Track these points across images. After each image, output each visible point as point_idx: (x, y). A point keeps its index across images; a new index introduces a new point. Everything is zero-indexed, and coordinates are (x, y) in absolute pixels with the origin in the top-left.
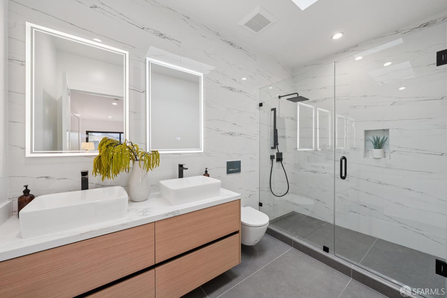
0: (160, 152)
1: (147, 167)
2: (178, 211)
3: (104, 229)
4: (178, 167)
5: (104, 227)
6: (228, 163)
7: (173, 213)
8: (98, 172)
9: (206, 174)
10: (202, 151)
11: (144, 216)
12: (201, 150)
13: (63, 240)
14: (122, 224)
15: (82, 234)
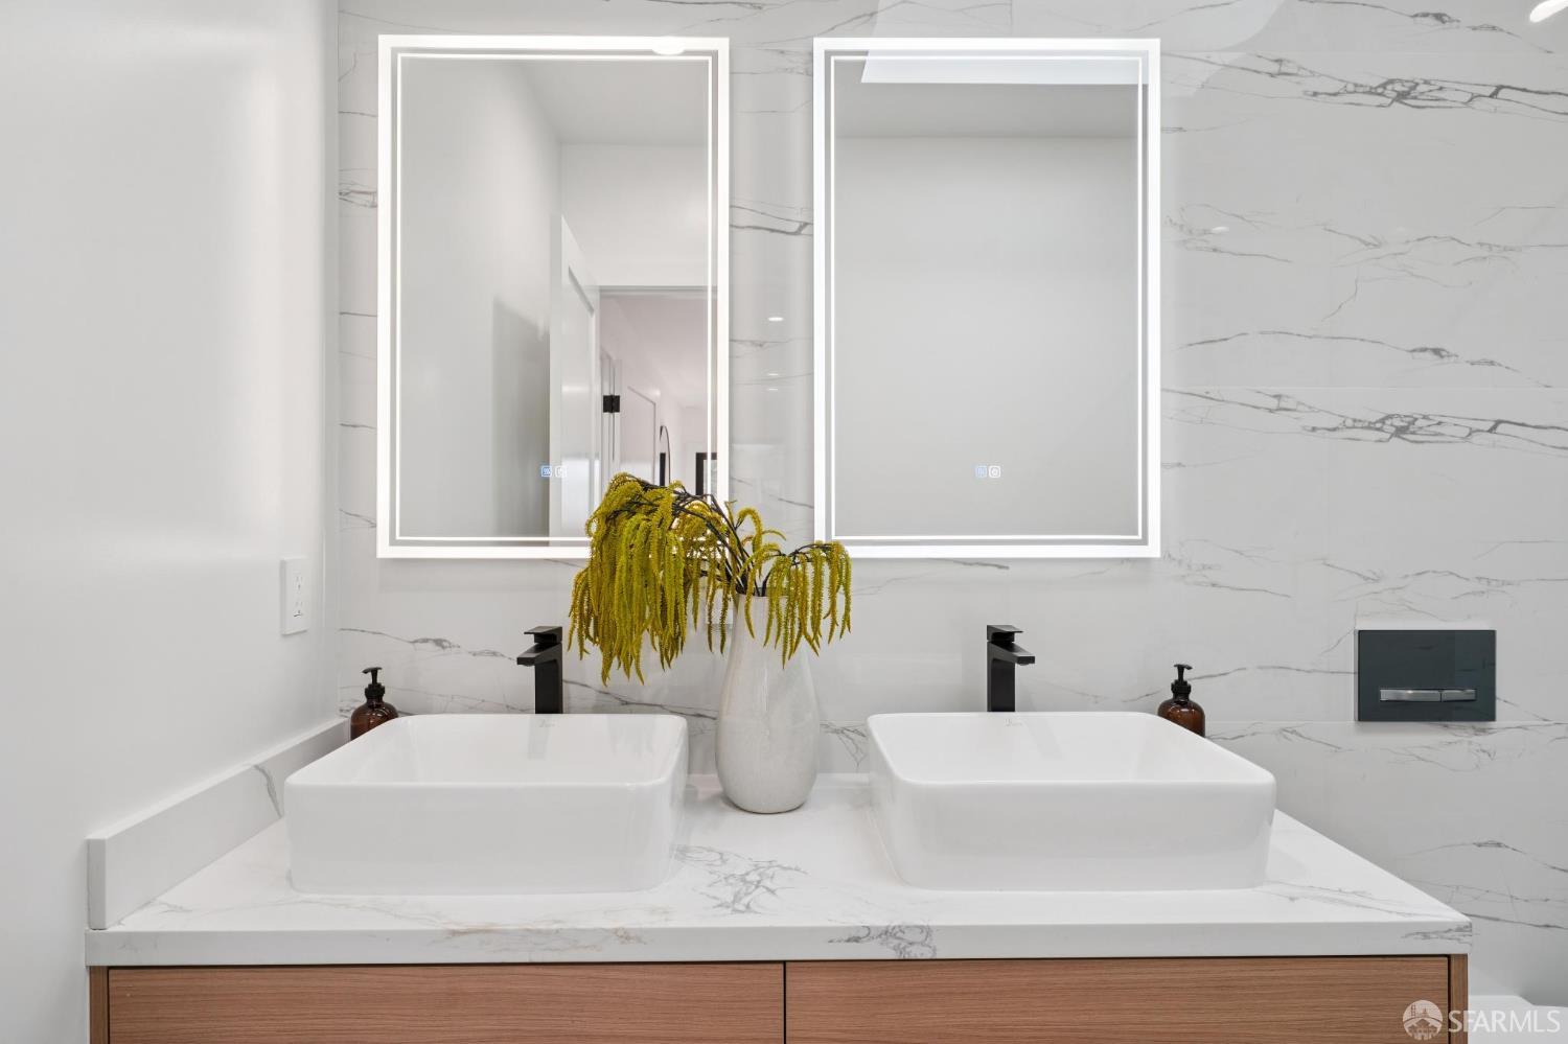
0: (853, 552)
1: (783, 631)
2: (927, 931)
3: (539, 932)
4: (983, 641)
5: (542, 927)
6: (1366, 639)
7: (895, 936)
8: (591, 634)
9: (1182, 708)
10: (1153, 550)
11: (736, 911)
12: (1144, 542)
13: (388, 940)
14: (616, 931)
15: (455, 933)
